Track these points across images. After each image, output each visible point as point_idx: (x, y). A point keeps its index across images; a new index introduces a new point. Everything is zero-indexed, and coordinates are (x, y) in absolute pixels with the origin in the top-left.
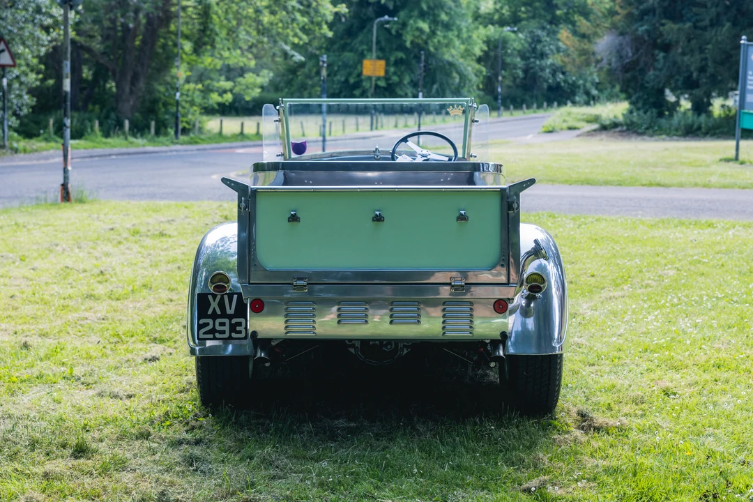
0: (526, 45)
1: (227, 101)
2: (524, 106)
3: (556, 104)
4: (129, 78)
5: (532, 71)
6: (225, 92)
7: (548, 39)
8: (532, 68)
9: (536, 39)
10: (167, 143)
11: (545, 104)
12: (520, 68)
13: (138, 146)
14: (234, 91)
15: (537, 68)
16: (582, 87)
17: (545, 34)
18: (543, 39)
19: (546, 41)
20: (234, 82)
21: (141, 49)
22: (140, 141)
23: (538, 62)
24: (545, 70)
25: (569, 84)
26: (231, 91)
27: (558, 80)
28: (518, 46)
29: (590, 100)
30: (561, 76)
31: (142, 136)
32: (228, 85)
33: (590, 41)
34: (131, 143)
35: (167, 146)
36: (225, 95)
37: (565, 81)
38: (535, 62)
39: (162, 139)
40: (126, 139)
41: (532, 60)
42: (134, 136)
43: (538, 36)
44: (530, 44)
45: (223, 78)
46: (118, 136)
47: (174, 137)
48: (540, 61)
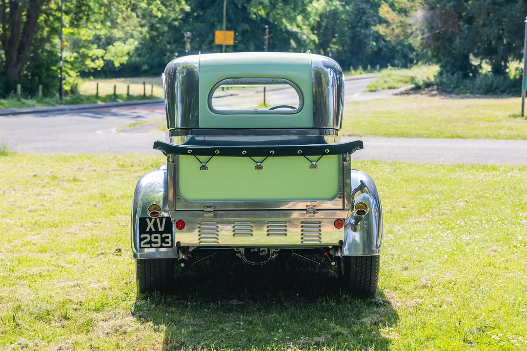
0: (353, 17)
1: (99, 66)
2: (351, 68)
3: (378, 66)
4: (16, 47)
5: (358, 38)
6: (97, 58)
7: (372, 11)
8: (358, 36)
9: (361, 11)
10: (53, 103)
11: (369, 67)
12: (347, 36)
13: (28, 106)
14: (105, 58)
15: (362, 36)
16: (400, 52)
17: (368, 7)
18: (367, 12)
19: (370, 13)
20: (106, 50)
21: (27, 23)
22: (30, 102)
23: (363, 31)
24: (369, 38)
25: (389, 49)
26: (102, 57)
27: (380, 46)
28: (345, 17)
29: (407, 63)
30: (383, 42)
31: (32, 98)
32: (100, 52)
33: (406, 15)
34: (23, 104)
35: (53, 105)
36: (97, 61)
37: (386, 47)
38: (360, 31)
39: (48, 99)
40: (19, 100)
41: (358, 29)
42: (26, 98)
43: (363, 8)
44: (356, 16)
45: (95, 46)
46: (12, 98)
47: (59, 99)
48: (365, 30)
